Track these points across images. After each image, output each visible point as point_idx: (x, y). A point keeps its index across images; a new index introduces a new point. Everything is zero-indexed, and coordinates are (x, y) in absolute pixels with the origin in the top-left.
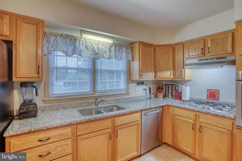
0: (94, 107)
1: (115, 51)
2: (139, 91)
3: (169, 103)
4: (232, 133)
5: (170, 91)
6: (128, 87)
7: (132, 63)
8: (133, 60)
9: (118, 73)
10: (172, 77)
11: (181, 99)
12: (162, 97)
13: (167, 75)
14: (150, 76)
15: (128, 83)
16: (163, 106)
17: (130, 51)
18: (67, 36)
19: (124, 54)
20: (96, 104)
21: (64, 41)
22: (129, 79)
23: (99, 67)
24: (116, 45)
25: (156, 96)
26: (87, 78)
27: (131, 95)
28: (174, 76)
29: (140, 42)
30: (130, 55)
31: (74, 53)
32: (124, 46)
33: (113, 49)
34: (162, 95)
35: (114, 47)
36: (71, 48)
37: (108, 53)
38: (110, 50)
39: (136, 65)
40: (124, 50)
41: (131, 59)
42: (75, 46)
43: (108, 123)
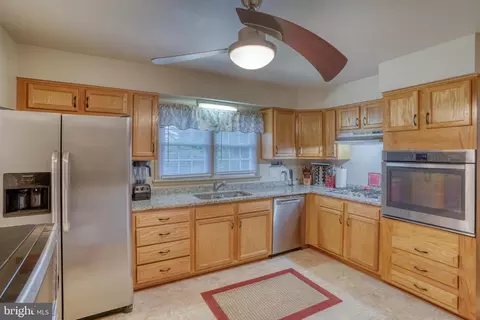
0: (212, 192)
1: (240, 121)
2: (276, 175)
3: (315, 191)
4: (379, 224)
5: (321, 175)
6: (258, 169)
7: (263, 136)
8: (265, 131)
9: (245, 149)
10: (321, 154)
11: (334, 186)
12: (309, 183)
13: (314, 152)
14: (290, 154)
15: (258, 163)
16: (305, 194)
17: (261, 120)
18: (180, 107)
19: (253, 125)
20: (215, 189)
21: (177, 112)
22: (260, 158)
23: (218, 142)
24: (240, 113)
25: (301, 183)
26: (204, 156)
27: (262, 181)
28: (324, 154)
29: (274, 109)
30: (261, 125)
31: (188, 126)
32: (253, 113)
33: (237, 118)
34: (309, 180)
35: (238, 116)
36: (185, 121)
37: (230, 125)
38: (233, 121)
39: (269, 139)
40: (253, 119)
41: (262, 131)
42: (190, 118)
43: (231, 210)
